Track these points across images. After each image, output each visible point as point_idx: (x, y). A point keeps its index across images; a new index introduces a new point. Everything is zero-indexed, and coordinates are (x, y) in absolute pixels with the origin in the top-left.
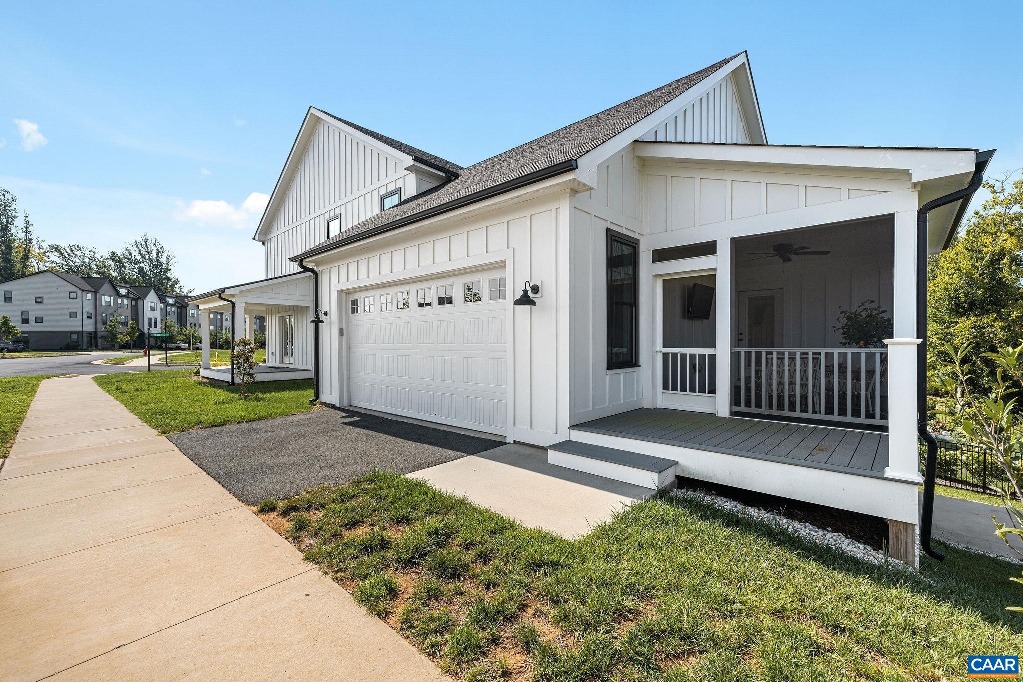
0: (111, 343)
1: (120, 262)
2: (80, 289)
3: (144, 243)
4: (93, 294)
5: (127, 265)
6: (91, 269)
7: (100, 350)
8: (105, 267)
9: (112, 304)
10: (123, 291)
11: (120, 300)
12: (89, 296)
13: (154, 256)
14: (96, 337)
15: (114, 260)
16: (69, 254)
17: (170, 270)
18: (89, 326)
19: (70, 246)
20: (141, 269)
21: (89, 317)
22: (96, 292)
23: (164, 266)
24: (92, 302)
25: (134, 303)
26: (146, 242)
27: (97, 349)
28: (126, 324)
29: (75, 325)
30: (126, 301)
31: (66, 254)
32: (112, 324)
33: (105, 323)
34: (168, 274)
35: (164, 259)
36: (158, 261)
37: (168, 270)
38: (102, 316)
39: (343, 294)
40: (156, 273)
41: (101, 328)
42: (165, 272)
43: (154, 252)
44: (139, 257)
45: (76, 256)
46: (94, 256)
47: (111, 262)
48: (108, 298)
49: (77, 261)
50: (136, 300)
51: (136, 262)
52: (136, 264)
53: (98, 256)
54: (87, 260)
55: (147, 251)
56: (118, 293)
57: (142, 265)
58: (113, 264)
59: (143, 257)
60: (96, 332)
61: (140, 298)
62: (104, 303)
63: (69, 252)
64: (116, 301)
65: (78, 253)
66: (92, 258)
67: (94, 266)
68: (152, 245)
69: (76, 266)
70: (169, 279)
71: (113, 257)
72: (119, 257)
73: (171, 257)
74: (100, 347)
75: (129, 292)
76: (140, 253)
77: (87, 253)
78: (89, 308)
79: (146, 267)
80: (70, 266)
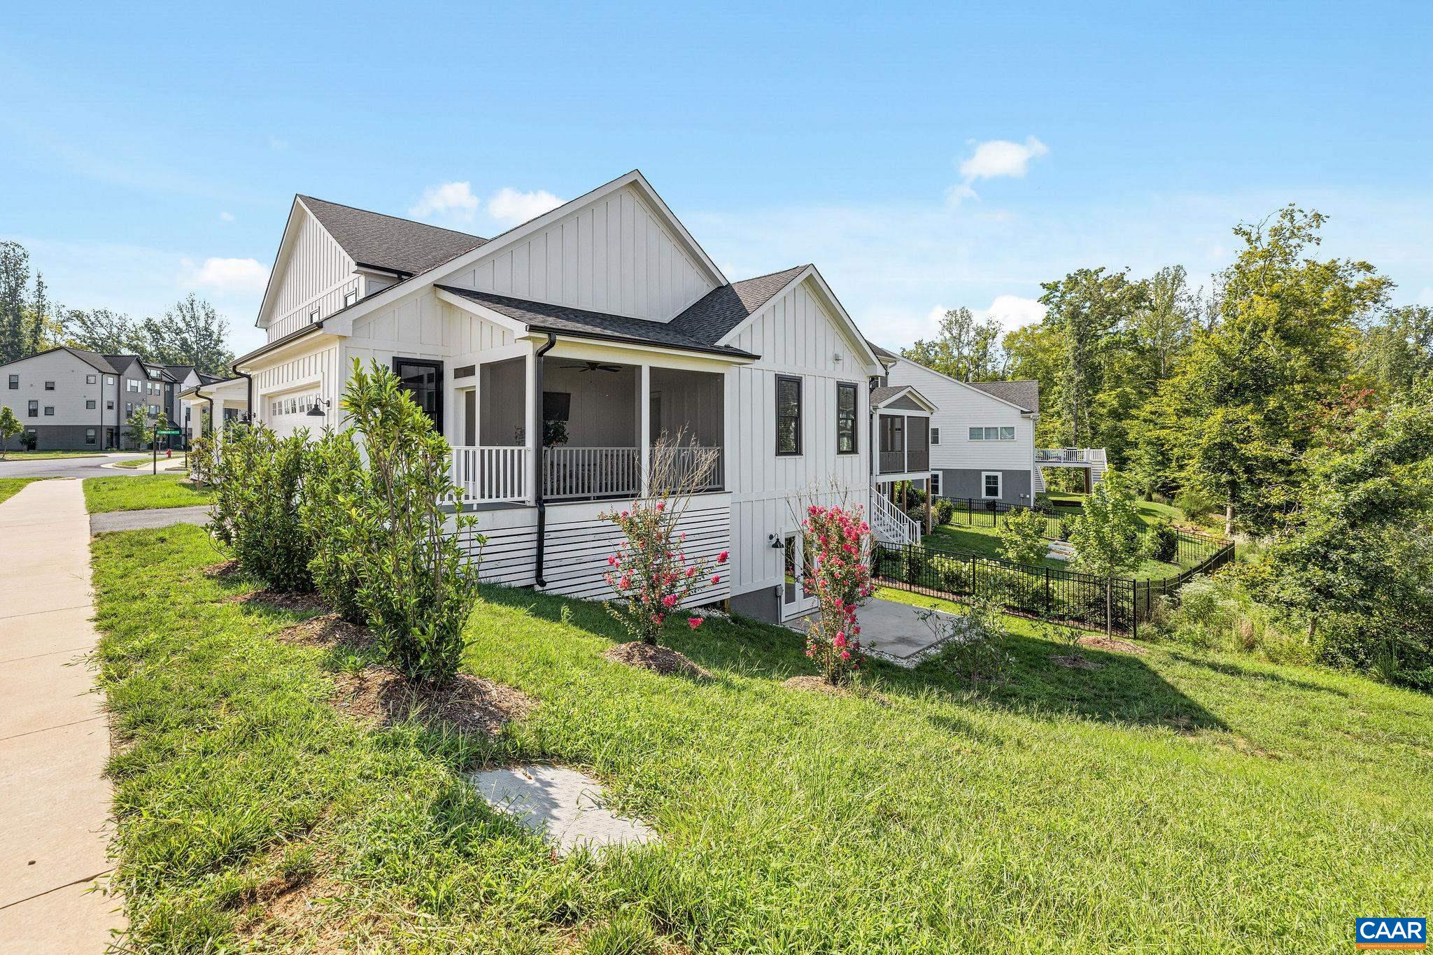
0: (135, 444)
1: (158, 332)
2: (100, 371)
3: (189, 306)
4: (116, 377)
5: (166, 336)
6: (119, 342)
7: (122, 451)
8: (138, 339)
9: (139, 391)
10: (154, 373)
11: (149, 385)
12: (111, 380)
13: (202, 324)
14: (118, 434)
15: (149, 329)
16: (92, 324)
17: (222, 341)
18: (110, 419)
19: (96, 313)
20: (184, 341)
21: (110, 407)
22: (119, 375)
23: (215, 337)
24: (114, 388)
25: (168, 388)
26: (192, 304)
27: (119, 449)
28: (154, 417)
29: (91, 418)
30: (158, 386)
31: (89, 323)
32: (137, 416)
33: (129, 415)
34: (220, 347)
35: (214, 328)
36: (206, 329)
37: (219, 341)
38: (127, 406)
39: (267, 399)
40: (203, 347)
41: (125, 422)
42: (216, 345)
43: (203, 317)
44: (182, 325)
45: (102, 326)
46: (123, 325)
47: (145, 333)
48: (134, 383)
49: (101, 332)
50: (171, 384)
51: (178, 332)
52: (177, 334)
53: (129, 325)
54: (115, 330)
55: (193, 317)
56: (147, 376)
57: (186, 335)
58: (148, 335)
59: (188, 325)
60: (118, 427)
61: (175, 382)
62: (129, 390)
63: (93, 319)
64: (144, 386)
65: (104, 321)
66: (122, 327)
67: (123, 338)
68: (200, 309)
69: (101, 339)
70: (220, 354)
71: (149, 326)
72: (156, 326)
73: (225, 324)
74: (122, 447)
75: (163, 374)
76: (184, 319)
77: (116, 321)
78: (110, 396)
79: (190, 337)
80: (95, 339)
